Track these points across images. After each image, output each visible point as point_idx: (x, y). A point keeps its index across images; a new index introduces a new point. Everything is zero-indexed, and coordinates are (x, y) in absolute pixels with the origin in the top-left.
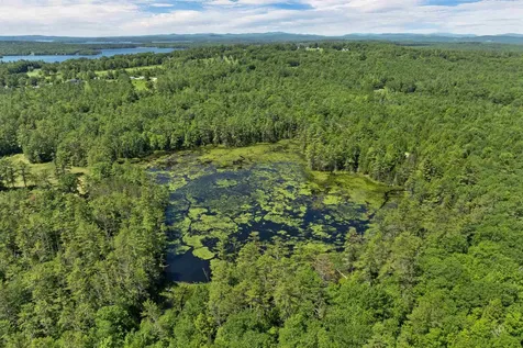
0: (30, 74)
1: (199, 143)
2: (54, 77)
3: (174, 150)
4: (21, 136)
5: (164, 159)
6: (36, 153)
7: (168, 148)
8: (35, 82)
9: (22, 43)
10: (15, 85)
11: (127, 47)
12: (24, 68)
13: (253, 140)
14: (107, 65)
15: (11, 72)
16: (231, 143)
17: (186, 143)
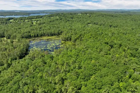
0: (10, 21)
1: (42, 35)
2: (16, 21)
3: (36, 37)
4: (5, 34)
5: (33, 39)
6: (7, 37)
7: (35, 37)
8: (11, 22)
9: (11, 12)
10: (6, 23)
11: (37, 13)
12: (10, 19)
13: (54, 35)
14: (29, 18)
15: (6, 20)
16: (48, 35)
17: (39, 36)
